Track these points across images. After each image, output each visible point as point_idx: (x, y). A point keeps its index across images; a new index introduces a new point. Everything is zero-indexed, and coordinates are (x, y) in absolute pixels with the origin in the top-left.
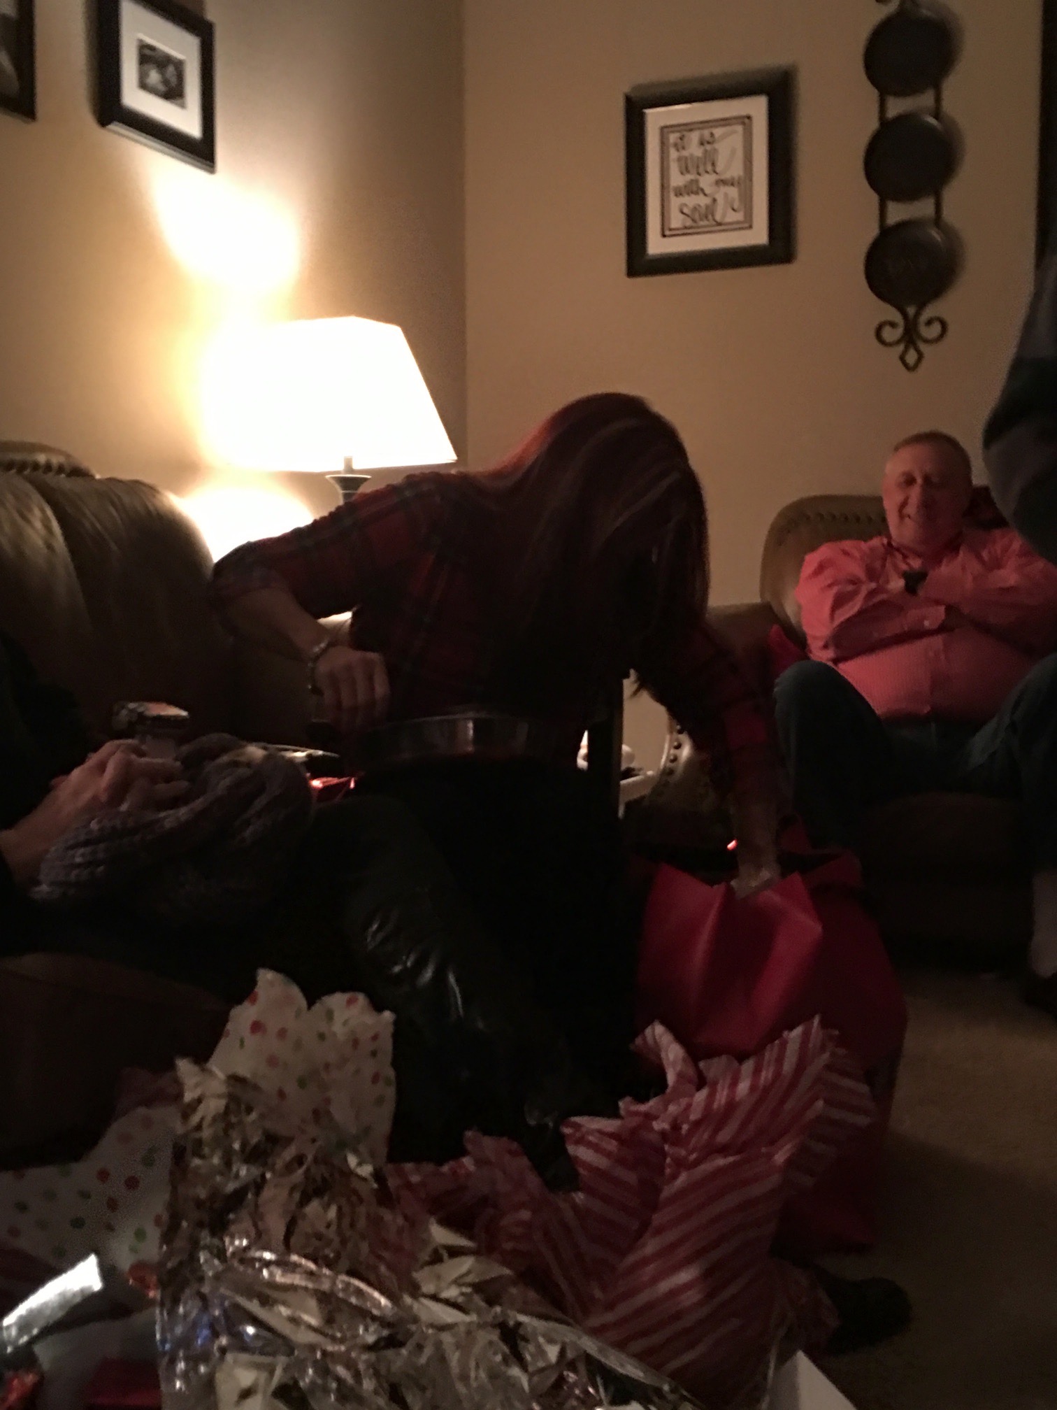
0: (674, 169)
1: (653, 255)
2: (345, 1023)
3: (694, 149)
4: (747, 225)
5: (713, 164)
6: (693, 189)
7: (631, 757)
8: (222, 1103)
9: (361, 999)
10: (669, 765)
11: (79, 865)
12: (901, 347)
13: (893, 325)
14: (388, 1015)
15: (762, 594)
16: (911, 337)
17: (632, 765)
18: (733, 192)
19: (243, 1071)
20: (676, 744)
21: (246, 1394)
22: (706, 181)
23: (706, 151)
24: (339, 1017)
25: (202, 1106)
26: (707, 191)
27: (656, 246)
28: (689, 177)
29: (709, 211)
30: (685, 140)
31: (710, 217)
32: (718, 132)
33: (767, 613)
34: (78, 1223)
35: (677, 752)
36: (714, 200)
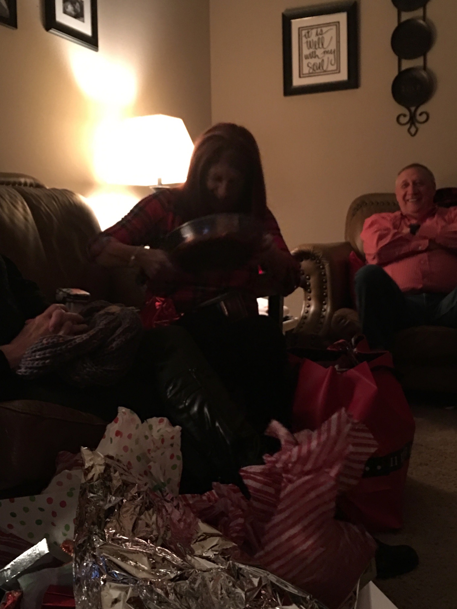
0: (305, 46)
1: (295, 86)
2: (158, 431)
3: (314, 37)
4: (338, 71)
5: (322, 45)
6: (313, 55)
7: (288, 311)
8: (103, 468)
9: (166, 420)
10: (305, 314)
11: (37, 360)
12: (408, 126)
13: (405, 116)
14: (178, 427)
16: (413, 121)
17: (289, 315)
18: (331, 57)
19: (111, 454)
20: (308, 305)
21: (116, 601)
22: (319, 52)
23: (319, 39)
24: (155, 428)
25: (93, 469)
26: (320, 56)
27: (297, 82)
28: (311, 50)
29: (321, 66)
30: (310, 33)
31: (321, 68)
32: (325, 29)
33: (348, 246)
34: (39, 522)
35: (308, 309)
36: (323, 60)
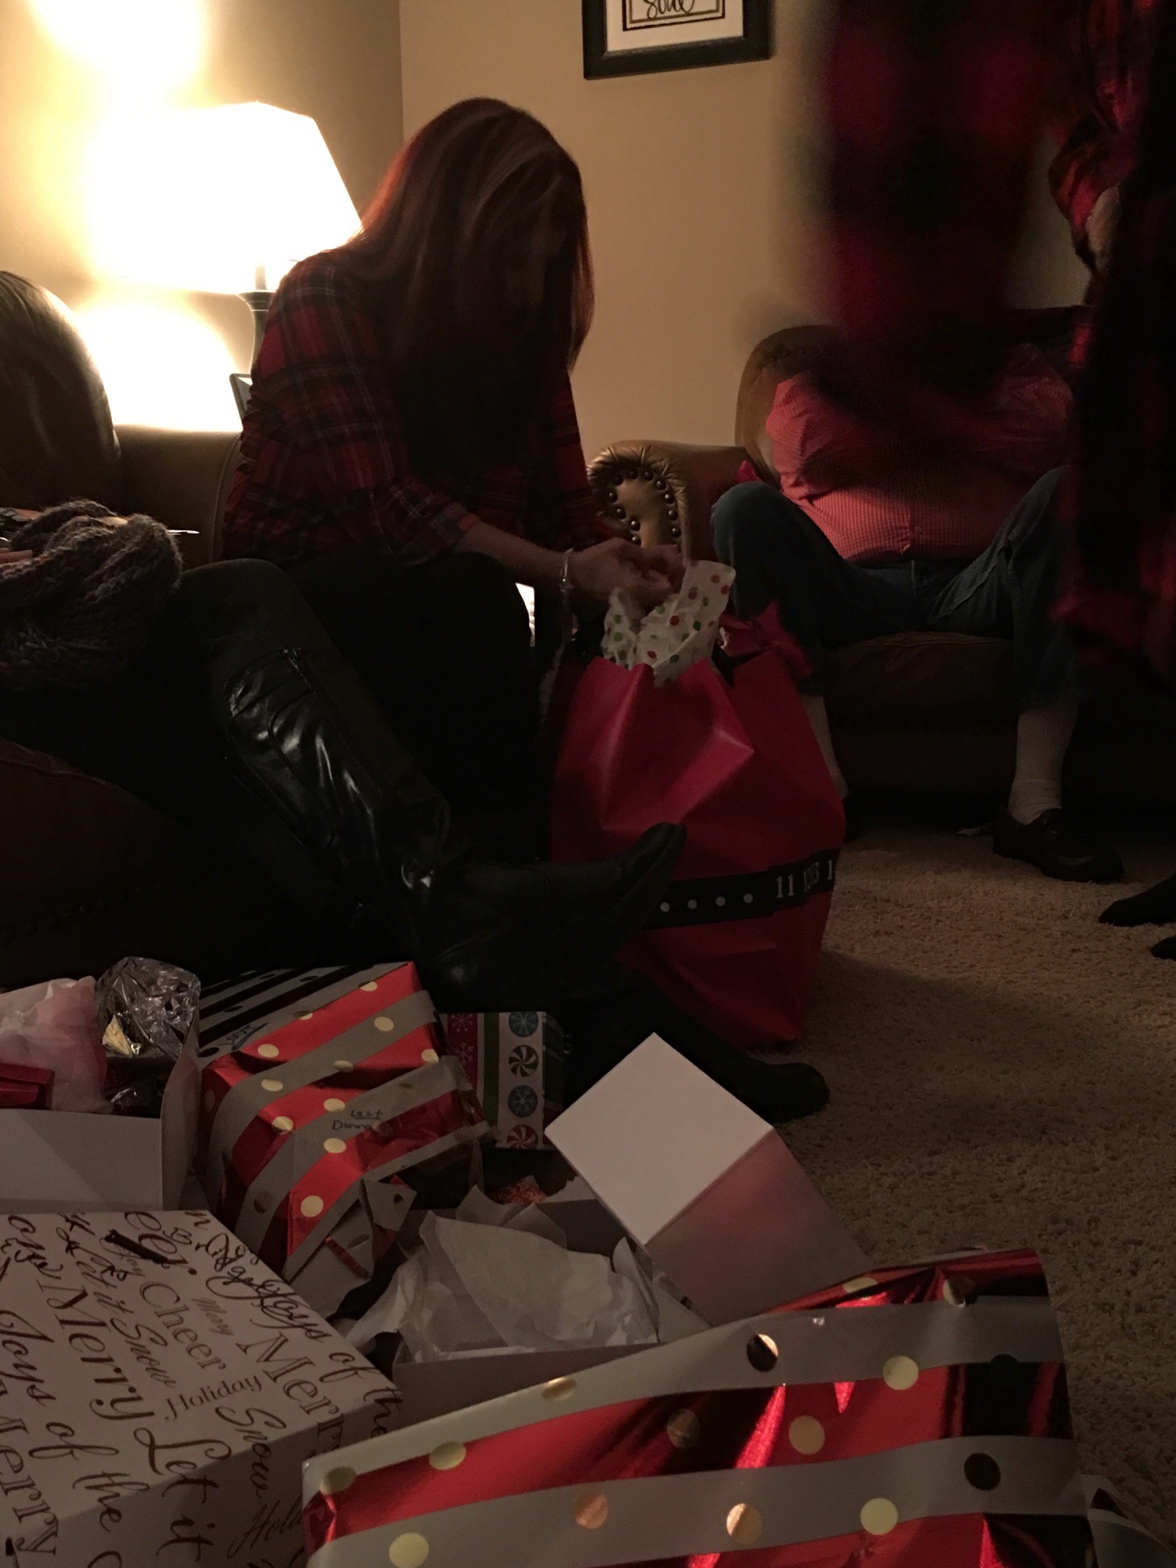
1: (614, 52)
4: (719, 14)
15: (737, 439)
27: (618, 41)
31: (678, 7)
33: (740, 455)
